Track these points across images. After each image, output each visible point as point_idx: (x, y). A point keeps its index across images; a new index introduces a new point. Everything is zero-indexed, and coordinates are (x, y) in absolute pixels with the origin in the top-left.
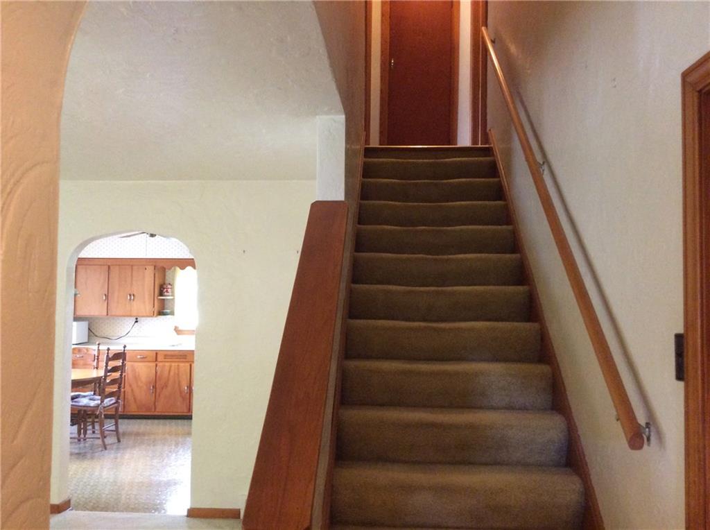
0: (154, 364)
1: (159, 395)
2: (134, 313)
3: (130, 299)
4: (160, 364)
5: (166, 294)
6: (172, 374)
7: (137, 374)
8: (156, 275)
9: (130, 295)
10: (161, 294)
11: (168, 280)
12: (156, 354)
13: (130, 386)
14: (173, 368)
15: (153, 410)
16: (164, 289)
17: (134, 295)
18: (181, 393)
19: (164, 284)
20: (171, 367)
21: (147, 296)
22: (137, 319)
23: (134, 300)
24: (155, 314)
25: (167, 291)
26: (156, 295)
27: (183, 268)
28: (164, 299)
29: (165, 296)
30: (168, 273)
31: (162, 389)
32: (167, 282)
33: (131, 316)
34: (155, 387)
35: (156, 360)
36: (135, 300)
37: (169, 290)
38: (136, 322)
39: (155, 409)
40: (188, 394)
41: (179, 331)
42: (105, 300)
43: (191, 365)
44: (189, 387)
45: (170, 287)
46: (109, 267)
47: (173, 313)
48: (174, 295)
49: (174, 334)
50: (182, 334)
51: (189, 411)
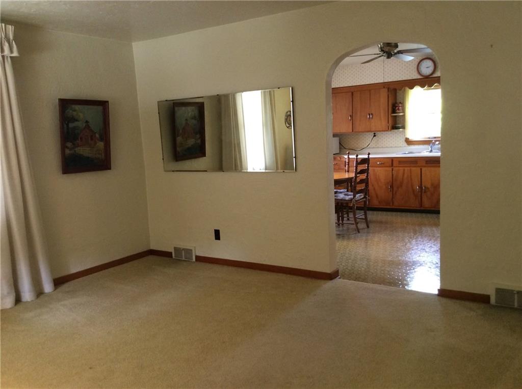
0: (391, 169)
1: (396, 193)
2: (373, 129)
3: (369, 118)
4: (395, 169)
5: (397, 111)
6: (406, 176)
7: (377, 176)
8: (390, 96)
9: (369, 115)
10: (394, 111)
11: (399, 99)
12: (392, 160)
13: (373, 186)
14: (406, 171)
15: (391, 204)
16: (396, 107)
17: (372, 114)
18: (413, 191)
19: (396, 103)
20: (404, 170)
21: (382, 114)
22: (375, 134)
23: (372, 118)
24: (390, 128)
25: (398, 109)
26: (390, 113)
27: (412, 88)
28: (396, 116)
29: (397, 113)
30: (399, 93)
31: (398, 188)
32: (398, 101)
33: (370, 131)
34: (392, 187)
35: (392, 166)
36: (374, 117)
37: (400, 108)
38: (375, 136)
39: (393, 203)
40: (420, 193)
41: (409, 142)
42: (351, 120)
43: (421, 169)
44: (421, 187)
45: (401, 105)
46: (352, 93)
47: (404, 127)
48: (404, 111)
49: (405, 144)
50: (412, 145)
51: (421, 206)
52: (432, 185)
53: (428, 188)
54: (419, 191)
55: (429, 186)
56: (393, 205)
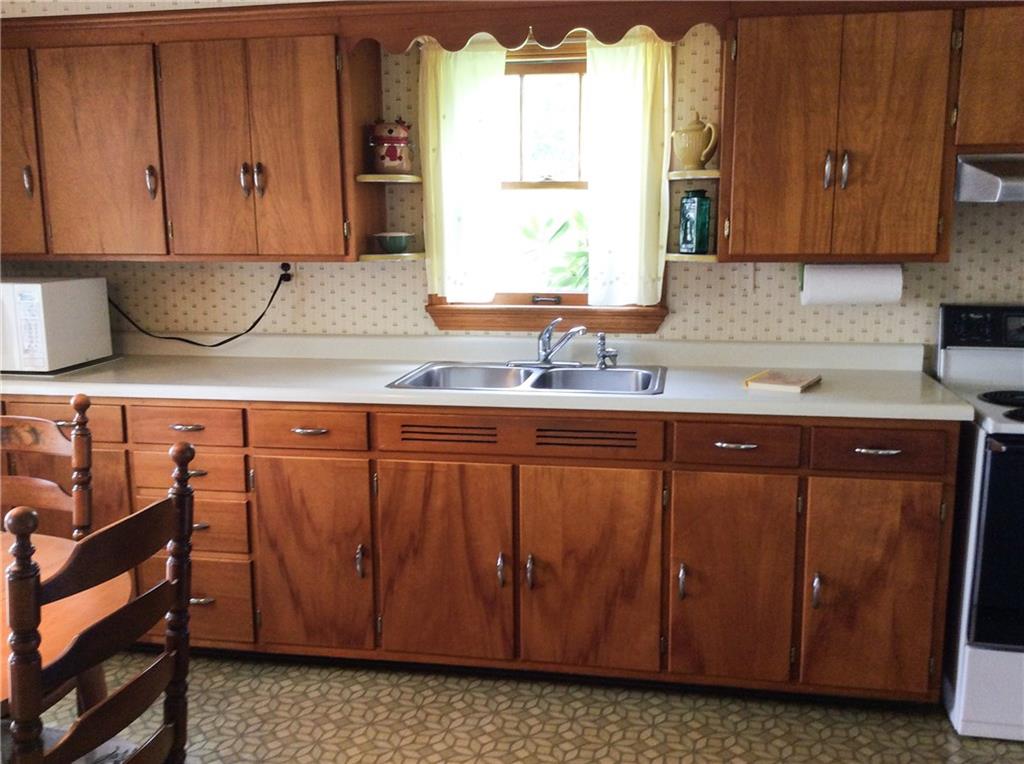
0: (362, 461)
1: (390, 586)
2: (272, 245)
3: (250, 187)
4: (387, 462)
5: (388, 162)
6: (438, 502)
7: (296, 497)
8: (345, 76)
9: (247, 169)
10: (370, 163)
11: (393, 107)
12: (369, 418)
13: (273, 544)
14: (440, 479)
15: (369, 641)
16: (380, 141)
17: (261, 168)
18: (477, 580)
19: (380, 121)
20: (431, 471)
21: (313, 173)
22: (285, 267)
23: (262, 190)
25: (393, 154)
26: (350, 169)
27: (454, 43)
28: (382, 185)
29: (384, 171)
30: (393, 66)
32: (390, 116)
33: (257, 256)
34: (370, 553)
35: (370, 446)
36: (271, 185)
37: (401, 148)
38: (286, 278)
39: (377, 636)
40: (509, 591)
41: (442, 314)
42: (154, 192)
43: (515, 471)
44: (514, 561)
45: (403, 134)
46: (155, 48)
47: (417, 244)
48: (417, 168)
49: (428, 324)
50: (461, 327)
51: (516, 654)
52: (568, 553)
53: (548, 567)
54: (504, 583)
55: (553, 552)
56: (377, 645)
